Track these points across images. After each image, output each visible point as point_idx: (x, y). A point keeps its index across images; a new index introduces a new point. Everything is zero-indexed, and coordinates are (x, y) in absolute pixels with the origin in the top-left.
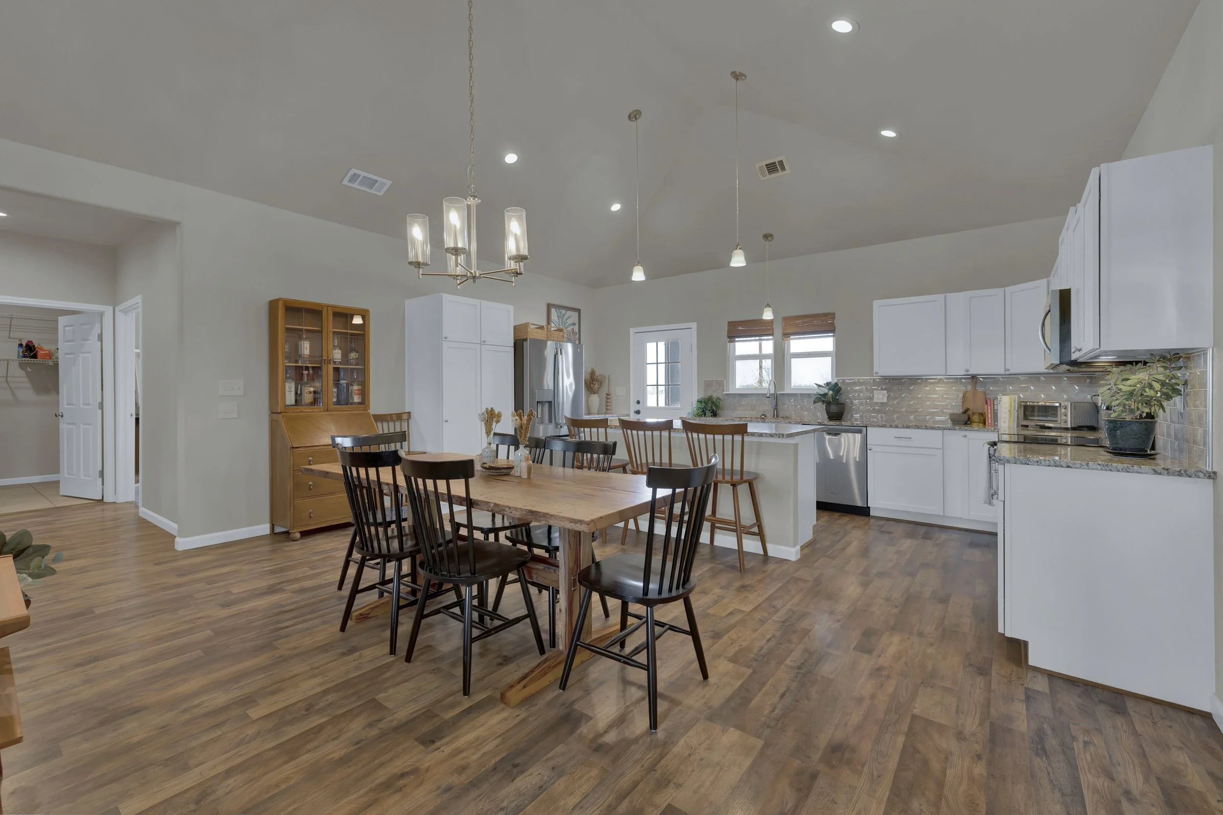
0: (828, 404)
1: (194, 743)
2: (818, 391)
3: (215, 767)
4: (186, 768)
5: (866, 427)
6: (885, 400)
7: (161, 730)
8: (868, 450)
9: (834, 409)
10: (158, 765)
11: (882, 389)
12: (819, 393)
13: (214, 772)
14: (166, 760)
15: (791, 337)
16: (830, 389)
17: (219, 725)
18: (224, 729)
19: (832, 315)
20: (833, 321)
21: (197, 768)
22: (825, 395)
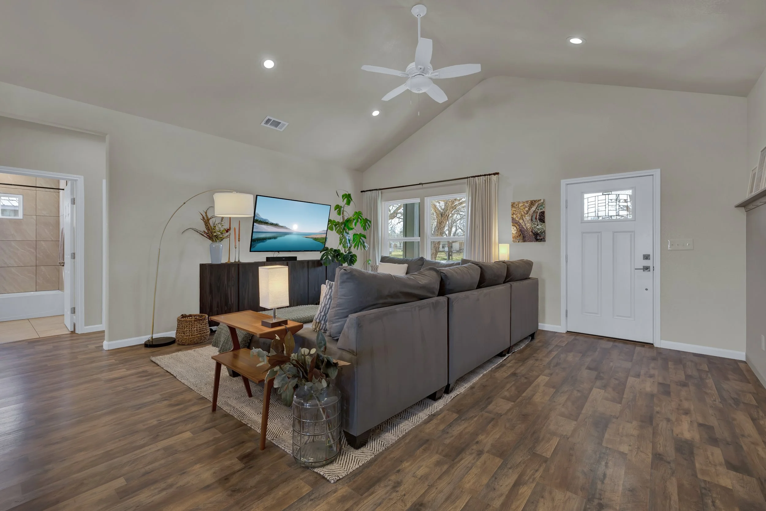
1: (162, 462)
3: (150, 449)
4: (166, 449)
7: (184, 471)
10: (180, 451)
13: (150, 447)
14: (176, 453)
17: (147, 473)
18: (143, 471)
21: (159, 448)
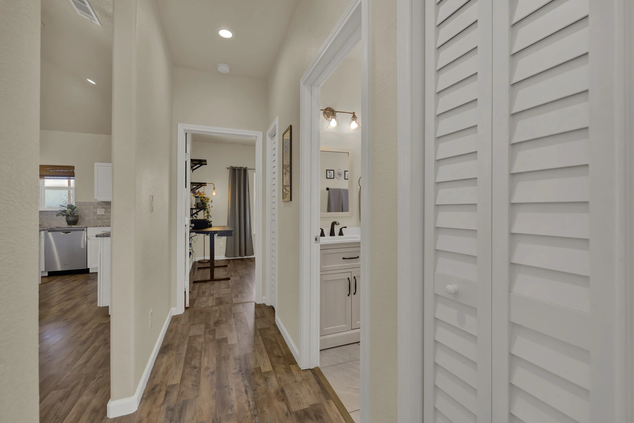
0: (68, 216)
2: (60, 209)
5: (87, 227)
6: (103, 213)
8: (87, 239)
9: (71, 219)
11: (102, 208)
12: (61, 210)
15: (45, 177)
16: (68, 208)
19: (73, 168)
20: (73, 170)
22: (65, 211)
